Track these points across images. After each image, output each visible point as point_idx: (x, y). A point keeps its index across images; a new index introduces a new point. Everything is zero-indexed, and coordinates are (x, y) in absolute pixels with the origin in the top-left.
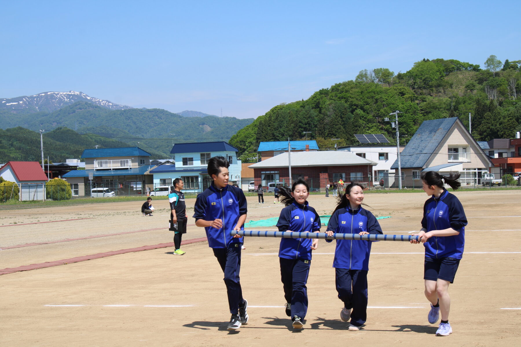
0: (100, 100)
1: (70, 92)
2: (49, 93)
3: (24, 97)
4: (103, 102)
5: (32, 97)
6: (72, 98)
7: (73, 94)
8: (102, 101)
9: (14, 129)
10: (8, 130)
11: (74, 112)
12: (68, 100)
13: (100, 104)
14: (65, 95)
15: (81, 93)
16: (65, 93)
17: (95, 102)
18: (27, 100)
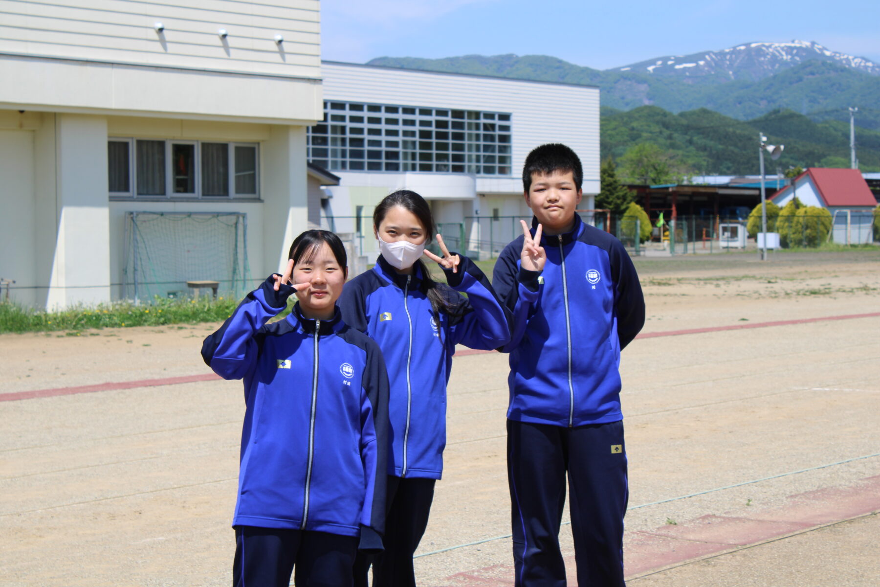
0: (851, 57)
1: (793, 42)
2: (753, 45)
3: (708, 53)
4: (856, 60)
5: (722, 54)
6: (797, 54)
7: (798, 45)
8: (853, 59)
9: (693, 113)
10: (682, 115)
11: (800, 80)
12: (789, 57)
13: (849, 64)
14: (782, 49)
15: (813, 43)
16: (783, 45)
17: (841, 61)
18: (712, 59)
